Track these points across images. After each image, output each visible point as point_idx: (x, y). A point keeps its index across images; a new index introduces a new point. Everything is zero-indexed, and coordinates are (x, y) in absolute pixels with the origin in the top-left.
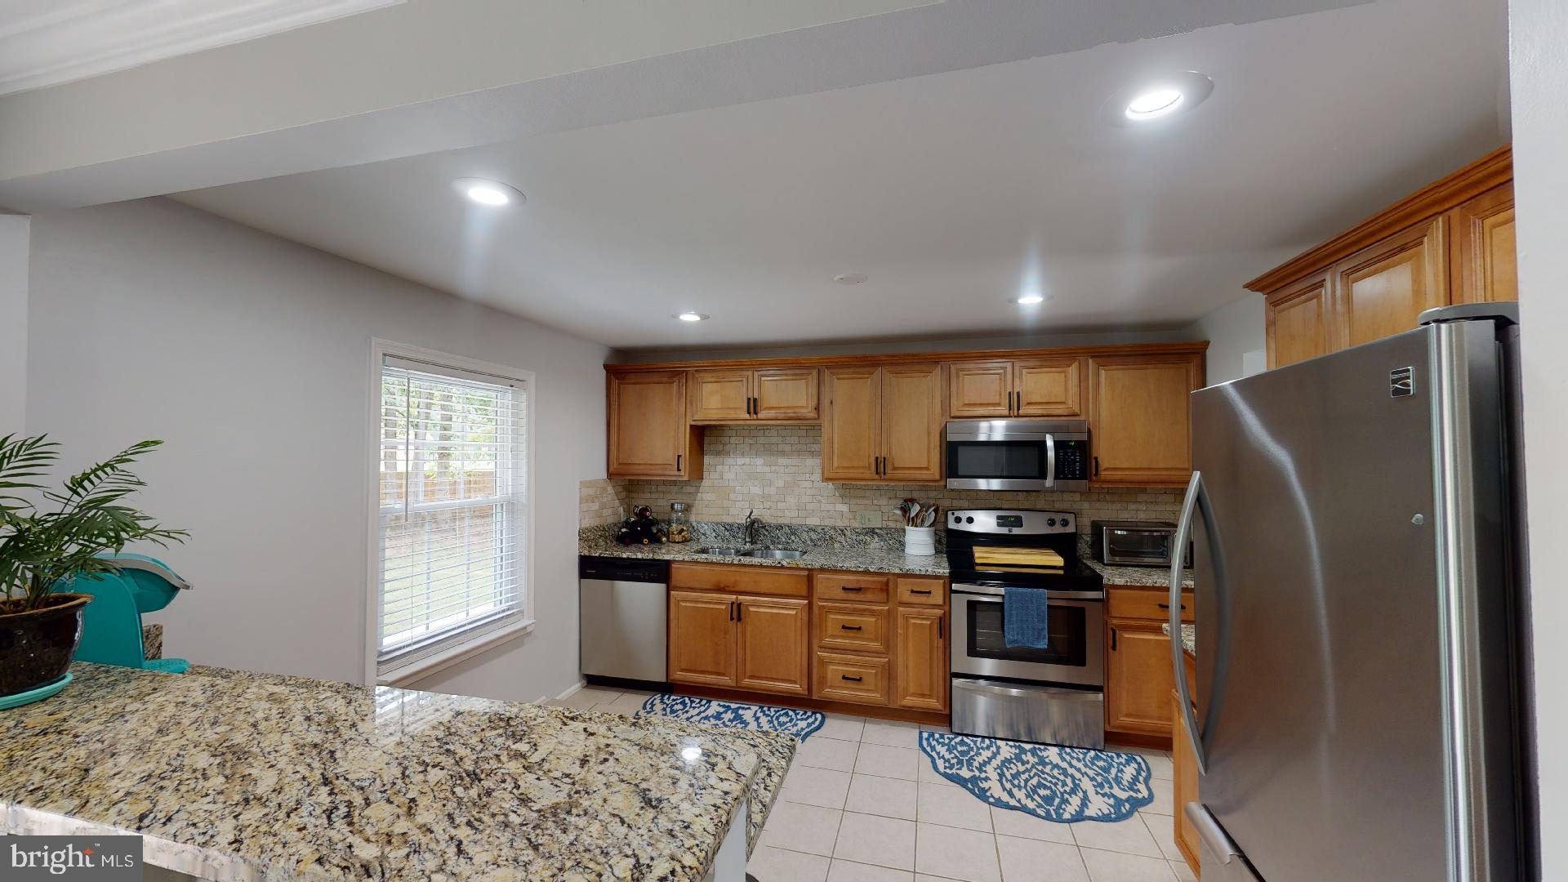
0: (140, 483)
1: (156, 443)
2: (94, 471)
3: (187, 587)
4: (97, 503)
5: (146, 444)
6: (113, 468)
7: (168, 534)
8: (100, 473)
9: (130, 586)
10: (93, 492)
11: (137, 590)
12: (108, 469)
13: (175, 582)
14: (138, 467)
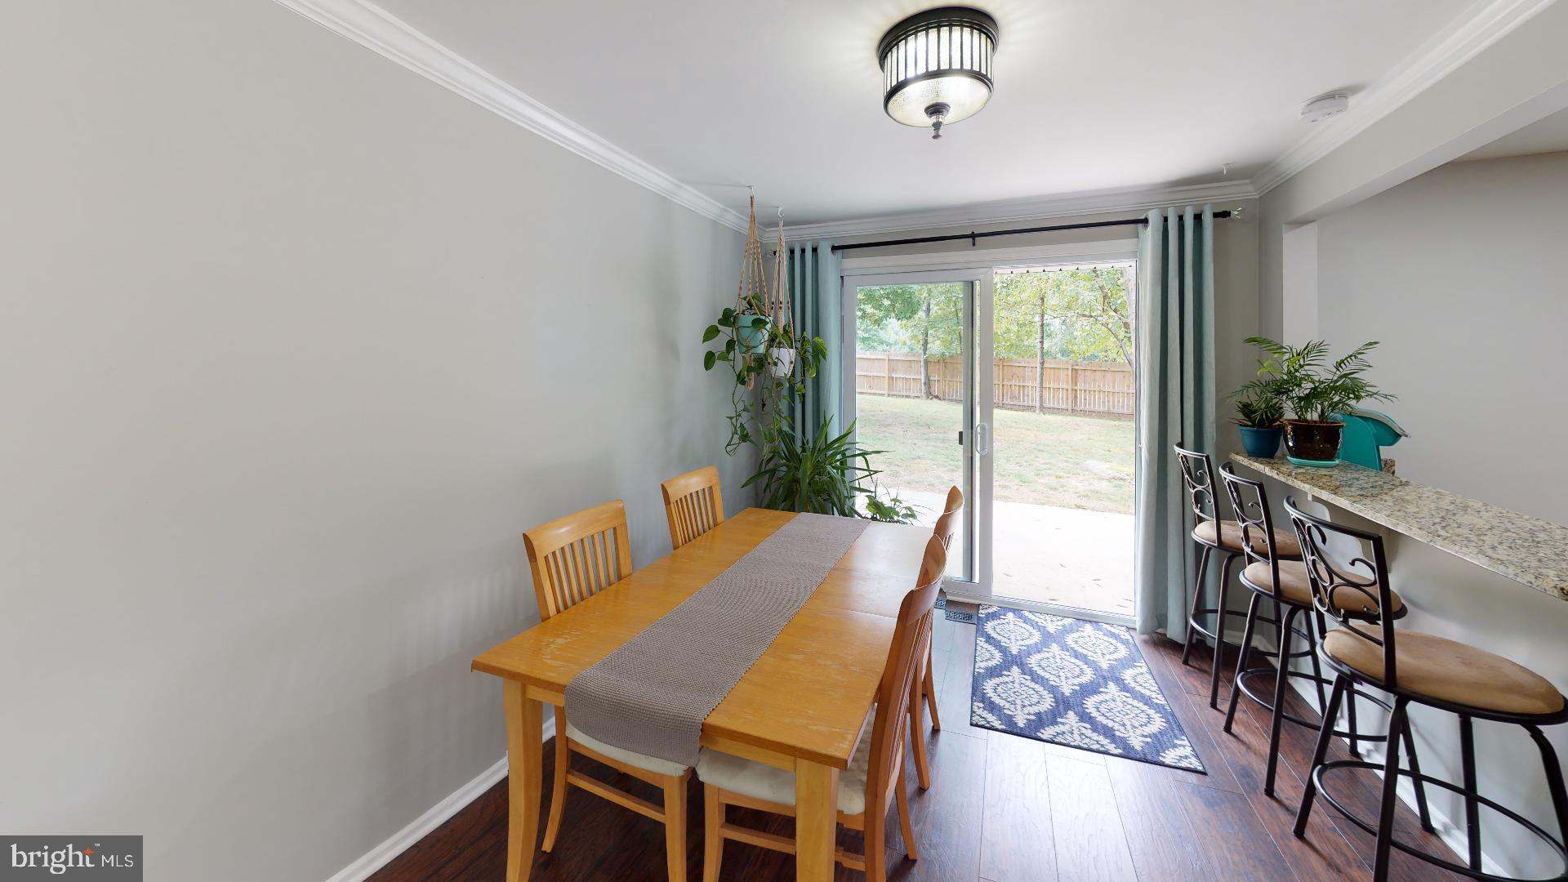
0: (1369, 366)
1: (1376, 343)
2: (1346, 358)
3: (1406, 436)
4: (1345, 376)
5: (1371, 344)
6: (1356, 357)
7: (1386, 396)
8: (1349, 359)
9: (1371, 428)
10: (1345, 370)
11: (1375, 431)
12: (1353, 358)
13: (1398, 431)
14: (1369, 356)
